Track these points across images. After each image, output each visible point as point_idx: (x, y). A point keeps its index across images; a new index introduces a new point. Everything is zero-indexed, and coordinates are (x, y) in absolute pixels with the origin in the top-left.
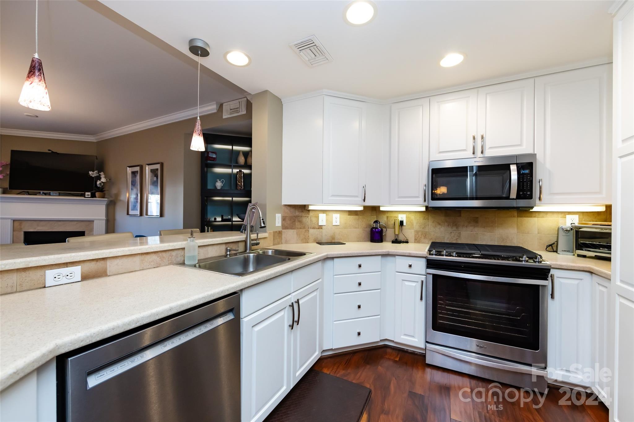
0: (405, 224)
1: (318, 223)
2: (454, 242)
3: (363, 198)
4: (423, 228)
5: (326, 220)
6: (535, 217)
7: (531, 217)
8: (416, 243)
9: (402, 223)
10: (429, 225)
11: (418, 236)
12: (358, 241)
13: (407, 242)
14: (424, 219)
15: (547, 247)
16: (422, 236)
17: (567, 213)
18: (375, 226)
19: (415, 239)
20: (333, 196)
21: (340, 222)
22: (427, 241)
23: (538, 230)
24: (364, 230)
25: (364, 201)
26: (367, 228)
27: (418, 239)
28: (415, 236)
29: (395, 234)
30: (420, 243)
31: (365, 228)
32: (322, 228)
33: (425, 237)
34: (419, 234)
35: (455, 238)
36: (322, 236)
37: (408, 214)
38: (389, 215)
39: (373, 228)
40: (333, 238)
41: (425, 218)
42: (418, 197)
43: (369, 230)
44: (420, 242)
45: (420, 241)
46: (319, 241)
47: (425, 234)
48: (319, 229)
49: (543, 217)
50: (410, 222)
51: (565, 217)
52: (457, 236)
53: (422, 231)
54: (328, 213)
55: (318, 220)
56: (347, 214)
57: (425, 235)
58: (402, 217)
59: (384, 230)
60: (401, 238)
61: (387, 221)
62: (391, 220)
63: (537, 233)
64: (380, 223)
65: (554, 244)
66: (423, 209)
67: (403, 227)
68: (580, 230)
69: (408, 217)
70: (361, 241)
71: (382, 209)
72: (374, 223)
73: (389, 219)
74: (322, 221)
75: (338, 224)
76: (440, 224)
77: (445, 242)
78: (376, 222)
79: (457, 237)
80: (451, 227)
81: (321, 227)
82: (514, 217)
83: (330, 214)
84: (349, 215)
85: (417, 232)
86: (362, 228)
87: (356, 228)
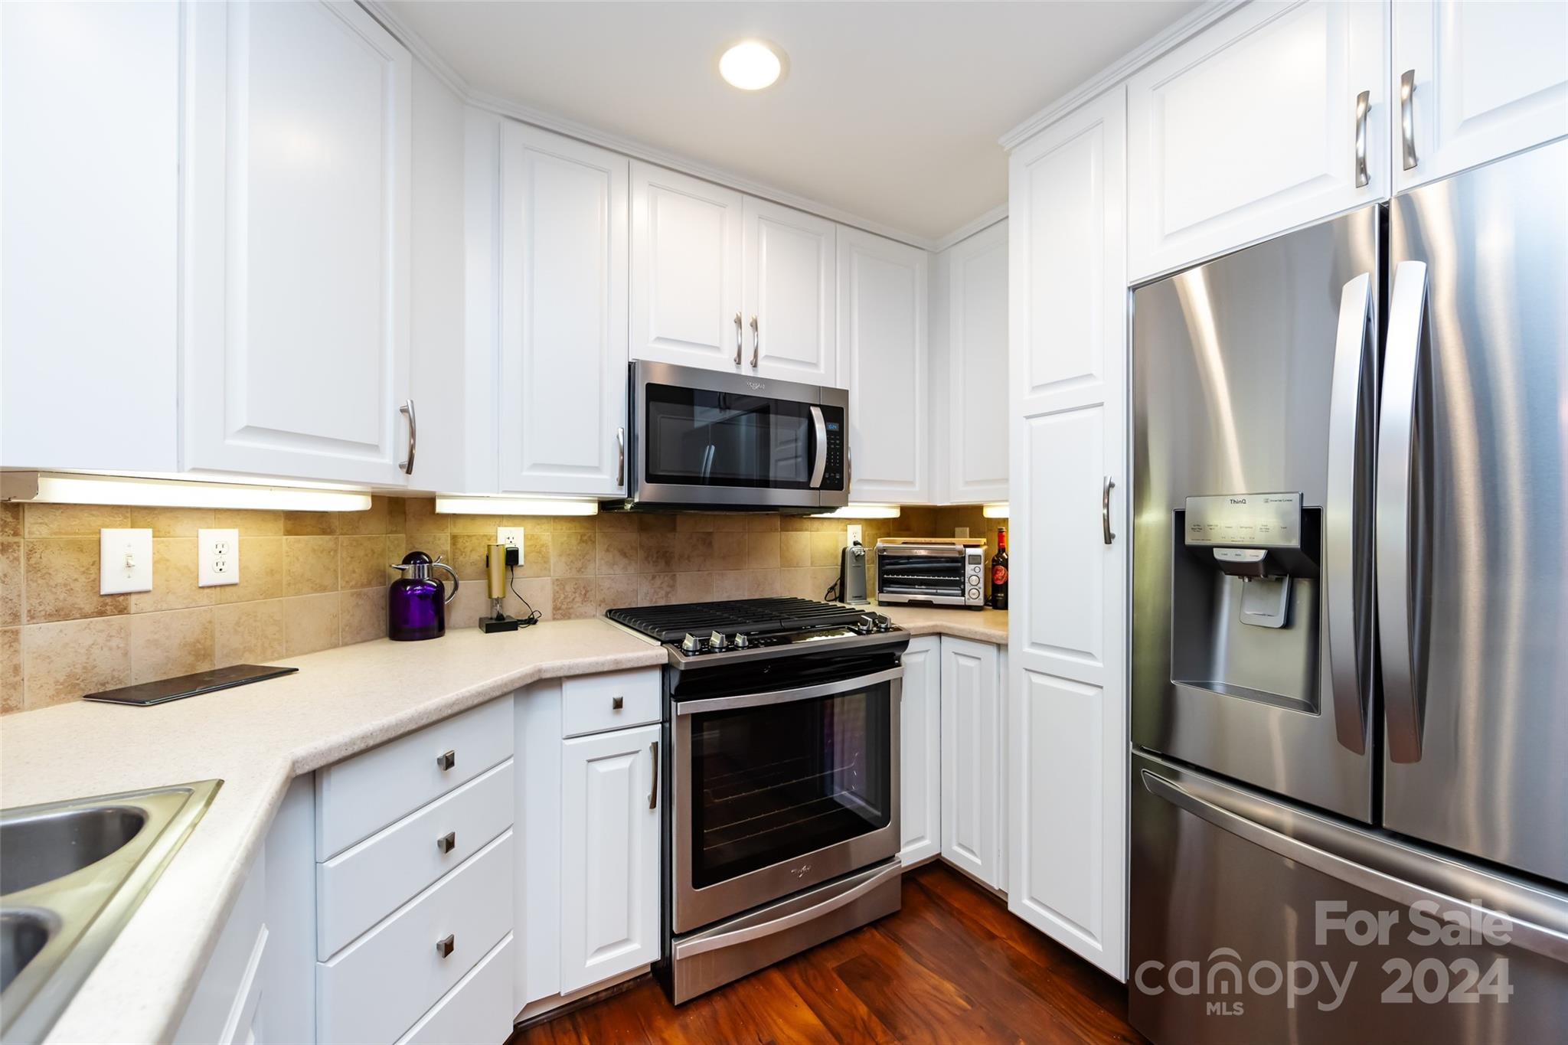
0: (521, 561)
1: (97, 582)
2: (662, 603)
3: (405, 459)
4: (579, 570)
5: (155, 563)
6: (806, 530)
7: (801, 530)
8: (558, 619)
9: (512, 557)
10: (595, 561)
11: (562, 596)
12: (335, 646)
13: (531, 621)
14: (582, 541)
15: (828, 592)
16: (577, 595)
17: (848, 522)
18: (410, 576)
19: (556, 609)
20: (250, 430)
21: (243, 569)
22: (590, 608)
23: (811, 558)
24: (359, 595)
25: (409, 471)
26: (369, 584)
27: (564, 607)
28: (555, 600)
29: (490, 596)
30: (569, 618)
31: (363, 586)
32: (123, 611)
33: (585, 598)
34: (568, 588)
35: (662, 593)
36: (126, 654)
37: (530, 524)
38: (459, 529)
39: (404, 582)
40: (206, 654)
41: (585, 538)
42: (597, 469)
43: (378, 592)
44: (570, 614)
45: (571, 611)
46: (103, 684)
47: (584, 587)
48: (101, 614)
49: (818, 530)
50: (540, 552)
51: (846, 530)
52: (668, 586)
53: (577, 579)
54: (163, 522)
55: (97, 563)
56: (281, 524)
57: (587, 592)
58: (511, 537)
59: (448, 586)
60: (512, 610)
61: (454, 553)
62: (468, 550)
63: (809, 564)
64: (431, 562)
65: (836, 584)
66: (592, 509)
67: (517, 571)
68: (885, 553)
69: (533, 535)
70: (345, 644)
71: (443, 507)
72: (406, 561)
73: (459, 545)
74: (128, 566)
75: (232, 575)
76: (624, 554)
77: (639, 606)
78: (414, 557)
79: (668, 589)
80: (654, 562)
81: (117, 604)
82: (776, 530)
83: (183, 528)
84: (288, 533)
85: (560, 583)
86: (352, 587)
87: (323, 589)
